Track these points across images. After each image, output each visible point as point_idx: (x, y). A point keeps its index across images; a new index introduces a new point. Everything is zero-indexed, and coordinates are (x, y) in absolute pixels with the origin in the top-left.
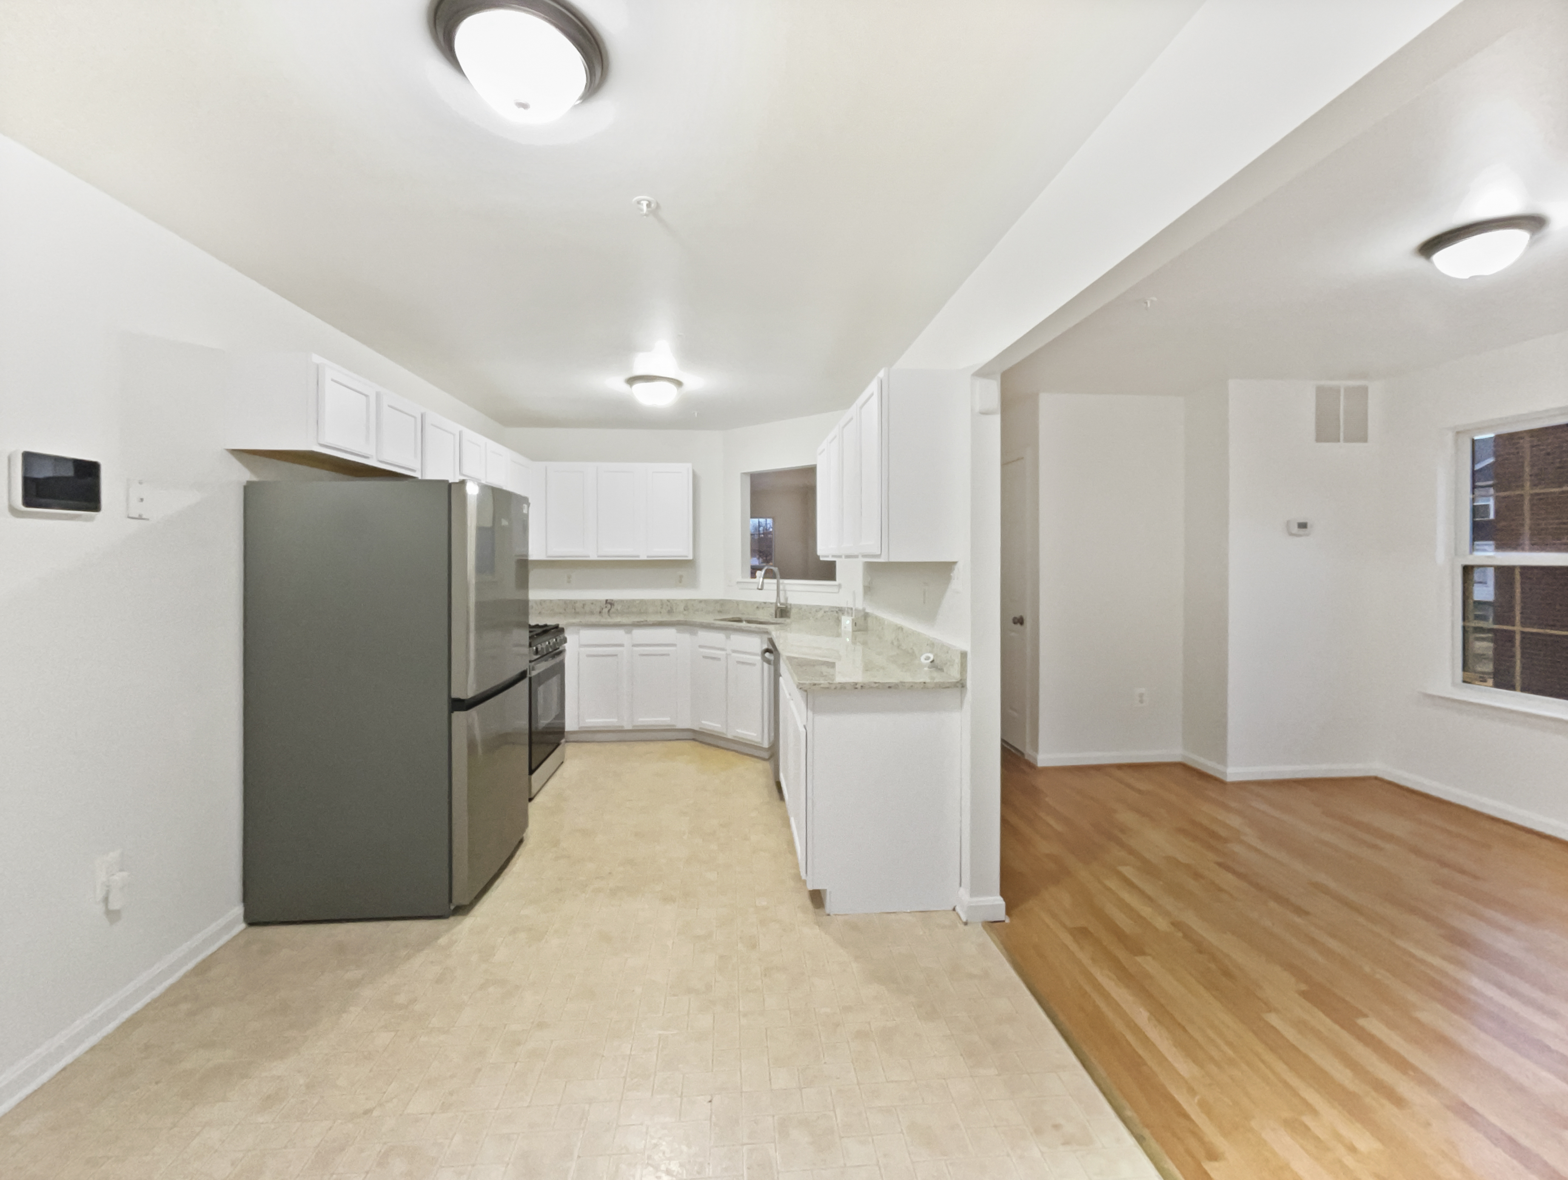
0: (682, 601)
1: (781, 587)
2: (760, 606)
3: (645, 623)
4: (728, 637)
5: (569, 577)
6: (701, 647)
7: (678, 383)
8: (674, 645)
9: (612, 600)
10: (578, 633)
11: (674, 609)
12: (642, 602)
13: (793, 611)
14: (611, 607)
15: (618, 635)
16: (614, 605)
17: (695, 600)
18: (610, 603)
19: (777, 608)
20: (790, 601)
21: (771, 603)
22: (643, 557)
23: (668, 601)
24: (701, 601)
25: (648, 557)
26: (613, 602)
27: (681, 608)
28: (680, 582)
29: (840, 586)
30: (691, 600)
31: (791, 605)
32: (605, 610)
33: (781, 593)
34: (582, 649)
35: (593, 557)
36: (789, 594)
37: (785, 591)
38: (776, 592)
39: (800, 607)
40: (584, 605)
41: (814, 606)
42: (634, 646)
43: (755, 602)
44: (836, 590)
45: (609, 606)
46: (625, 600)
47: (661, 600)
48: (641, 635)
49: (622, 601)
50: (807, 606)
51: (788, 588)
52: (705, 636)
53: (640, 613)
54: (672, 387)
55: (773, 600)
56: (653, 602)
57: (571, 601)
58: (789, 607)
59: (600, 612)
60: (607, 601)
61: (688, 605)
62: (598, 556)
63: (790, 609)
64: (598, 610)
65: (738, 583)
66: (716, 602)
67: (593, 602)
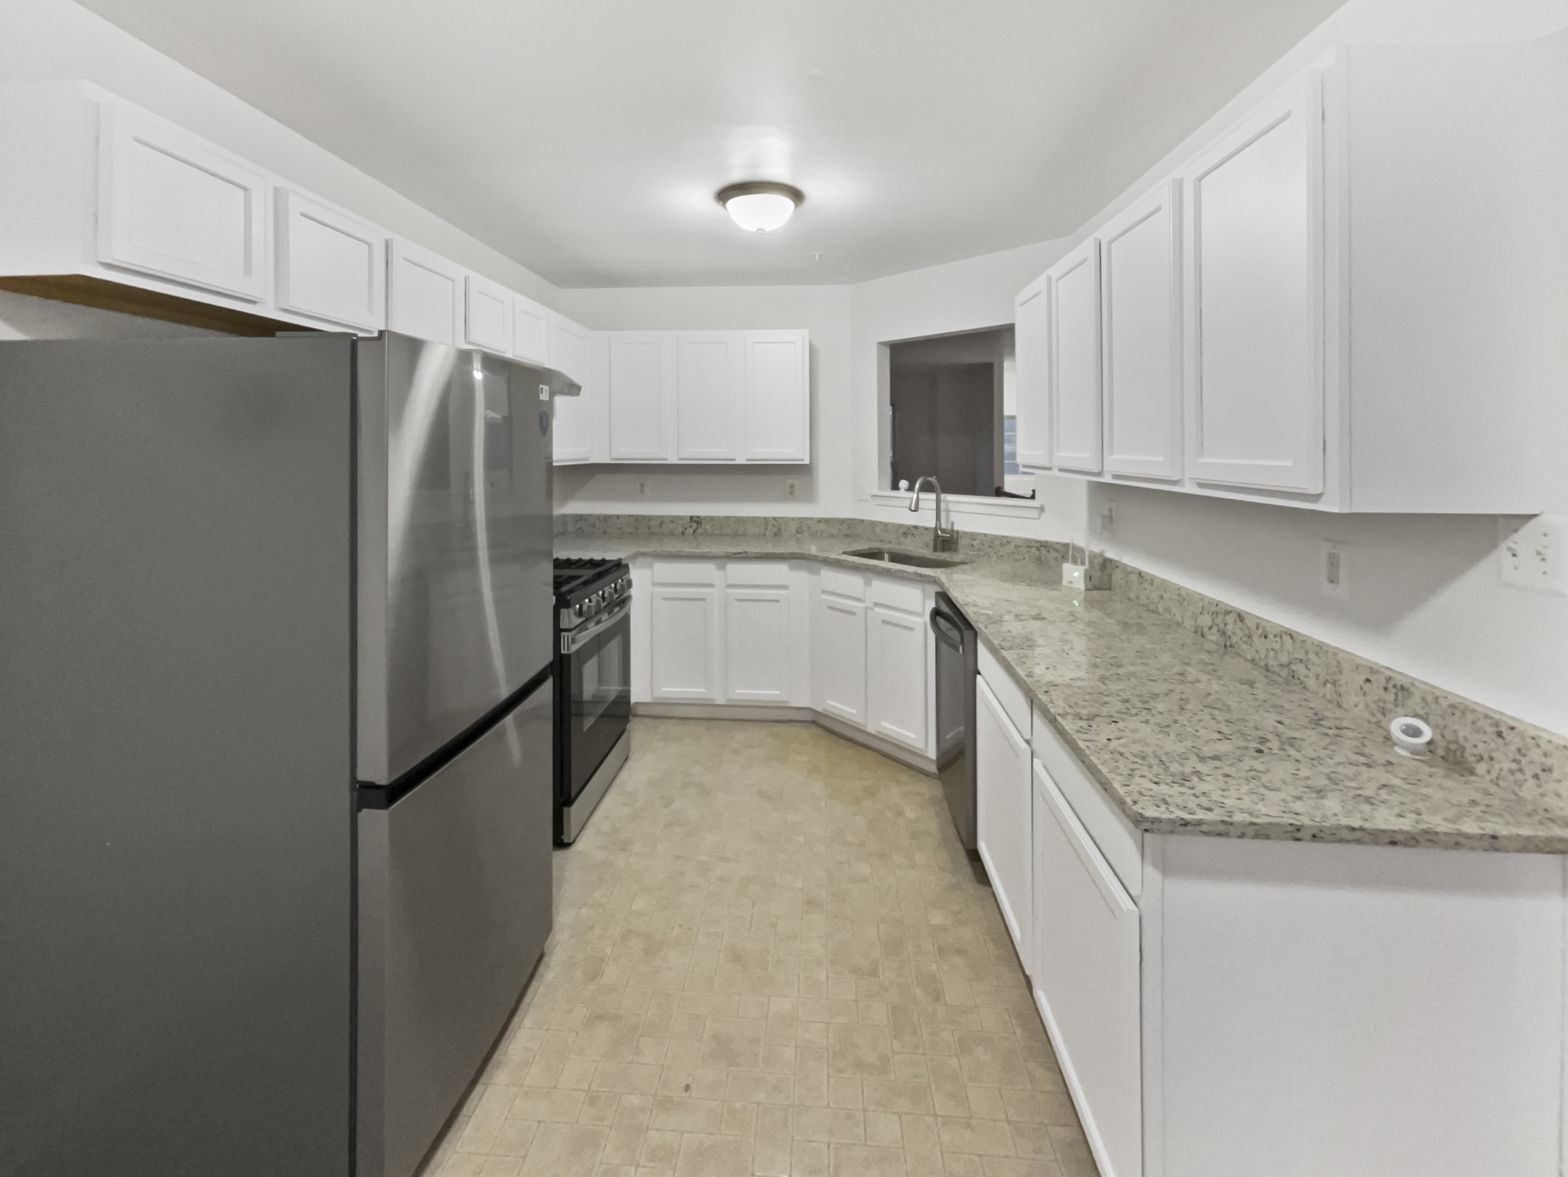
0: (793, 519)
1: (943, 506)
2: (909, 531)
3: (744, 555)
4: (868, 583)
5: (642, 486)
6: (825, 592)
7: (796, 195)
8: (785, 587)
9: (699, 517)
10: (651, 566)
11: (783, 530)
12: (739, 520)
13: (962, 542)
14: (698, 528)
15: (706, 571)
16: (701, 525)
17: (811, 519)
18: (696, 521)
19: (937, 536)
20: (955, 528)
21: (926, 529)
22: (741, 460)
23: (775, 519)
24: (820, 521)
25: (747, 460)
26: (699, 520)
27: (793, 528)
28: (790, 495)
29: (1042, 509)
30: (806, 518)
31: (958, 532)
32: (690, 531)
33: (943, 515)
34: (658, 589)
35: (673, 460)
36: (954, 517)
37: (948, 511)
38: (935, 512)
39: (973, 536)
40: (662, 523)
41: (996, 537)
42: (729, 586)
43: (901, 526)
44: (1035, 514)
45: (695, 525)
46: (716, 517)
47: (765, 518)
48: (738, 571)
49: (712, 519)
50: (986, 535)
51: (952, 507)
52: (830, 578)
53: (736, 535)
54: (786, 203)
55: (932, 524)
56: (754, 520)
57: (644, 517)
58: (955, 536)
59: (683, 533)
60: (692, 517)
61: (803, 526)
62: (680, 459)
63: (958, 538)
64: (680, 530)
65: (873, 496)
66: (842, 521)
67: (674, 519)
